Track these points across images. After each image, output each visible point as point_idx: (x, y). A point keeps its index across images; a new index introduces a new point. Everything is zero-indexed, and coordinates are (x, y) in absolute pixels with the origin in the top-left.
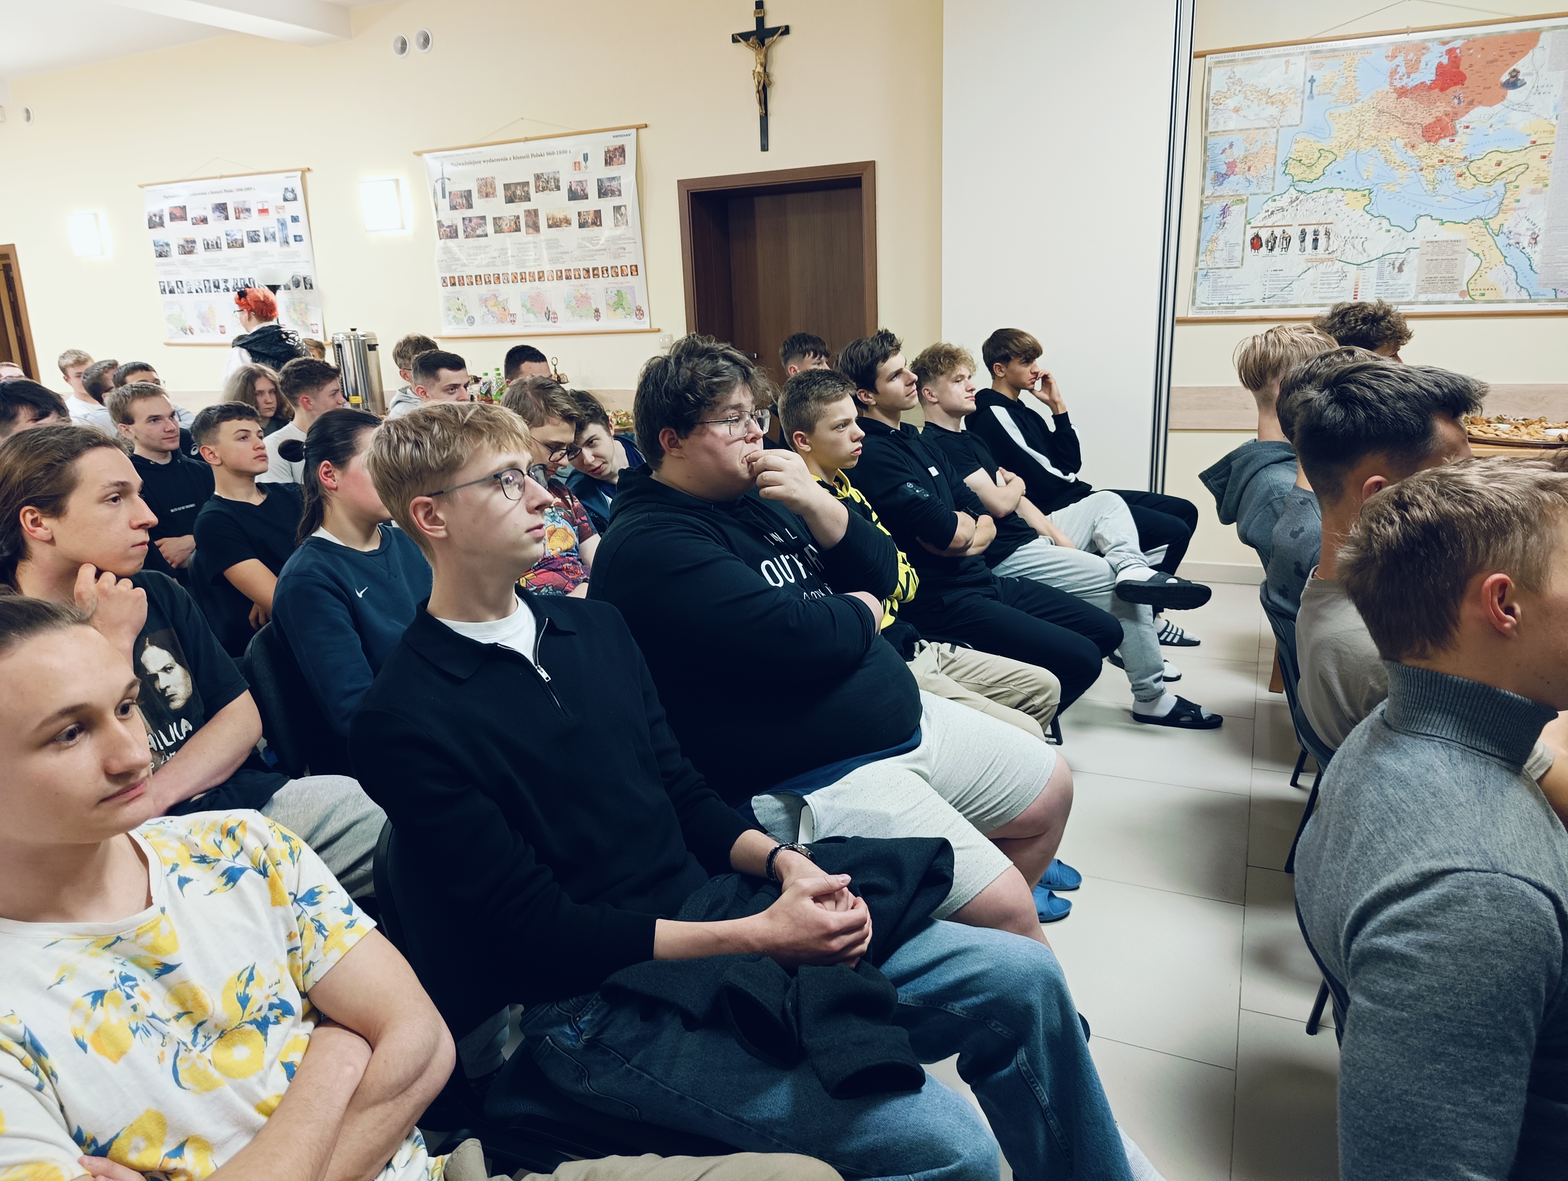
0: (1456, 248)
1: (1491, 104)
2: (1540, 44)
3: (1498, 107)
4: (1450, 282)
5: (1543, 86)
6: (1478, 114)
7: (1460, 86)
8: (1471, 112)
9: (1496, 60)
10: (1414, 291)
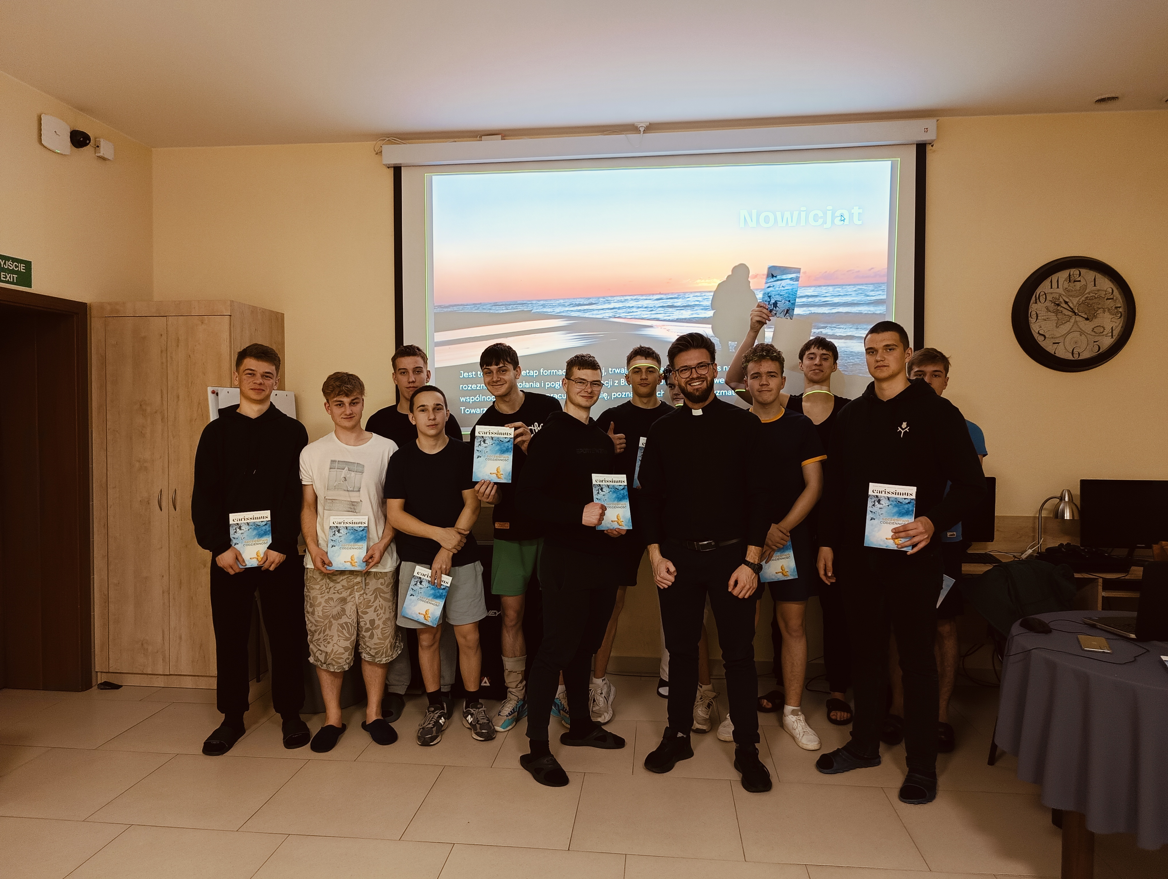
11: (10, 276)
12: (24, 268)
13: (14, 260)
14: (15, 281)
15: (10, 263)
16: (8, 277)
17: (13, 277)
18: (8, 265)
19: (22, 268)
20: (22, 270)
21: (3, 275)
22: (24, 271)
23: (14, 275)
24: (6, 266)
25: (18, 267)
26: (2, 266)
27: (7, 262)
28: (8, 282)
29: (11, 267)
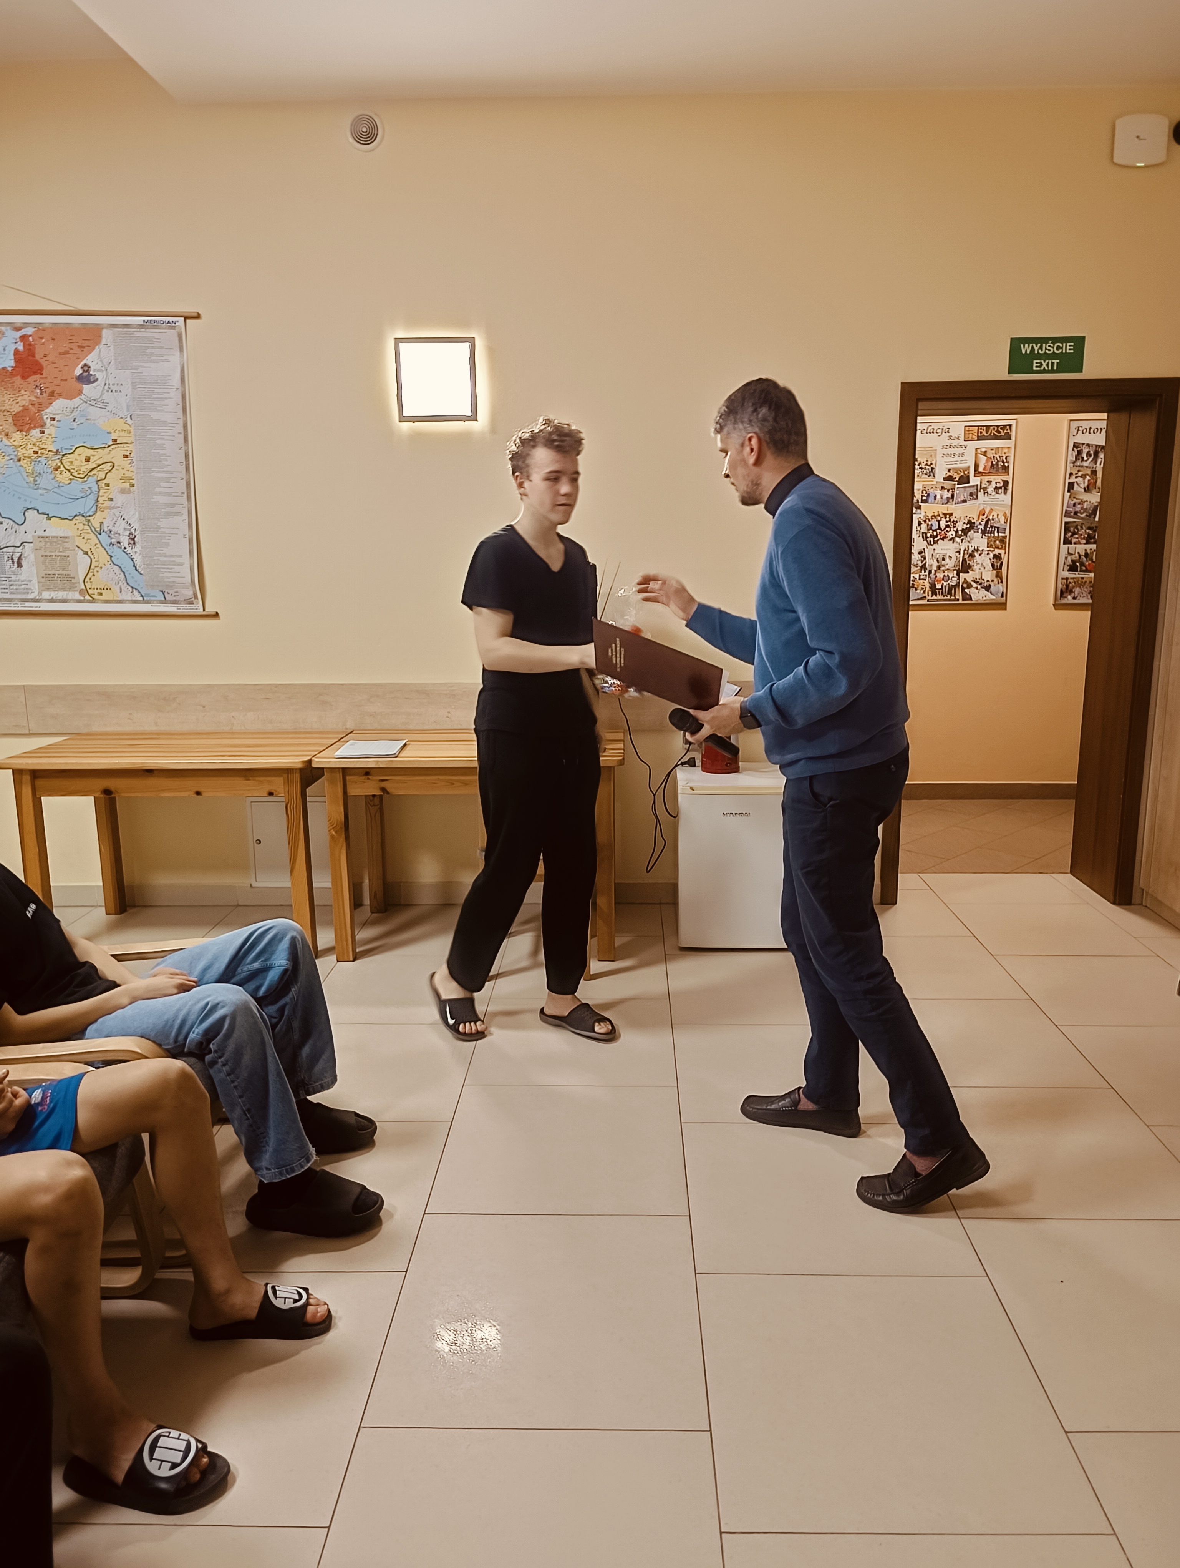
0: (66, 545)
1: (71, 398)
2: (104, 341)
3: (77, 401)
4: (68, 581)
5: (113, 385)
6: (59, 405)
7: (38, 376)
8: (54, 404)
9: (67, 353)
10: (37, 587)
11: (1048, 363)
12: (1072, 347)
13: (1055, 340)
14: (1055, 368)
15: (1049, 346)
16: (1044, 365)
17: (1053, 363)
18: (1046, 349)
19: (1068, 348)
20: (1068, 351)
21: (1036, 363)
22: (1072, 351)
23: (1053, 361)
24: (1042, 351)
25: (1062, 348)
26: (1036, 352)
27: (1044, 345)
28: (1044, 371)
29: (1050, 350)
